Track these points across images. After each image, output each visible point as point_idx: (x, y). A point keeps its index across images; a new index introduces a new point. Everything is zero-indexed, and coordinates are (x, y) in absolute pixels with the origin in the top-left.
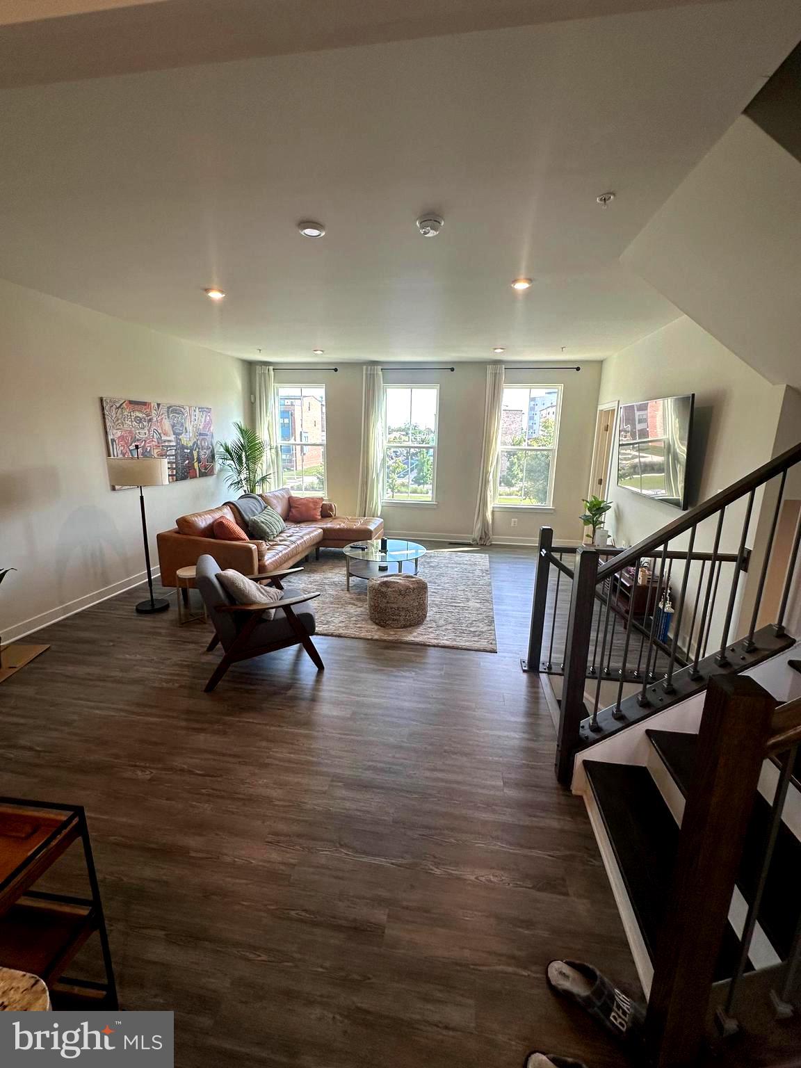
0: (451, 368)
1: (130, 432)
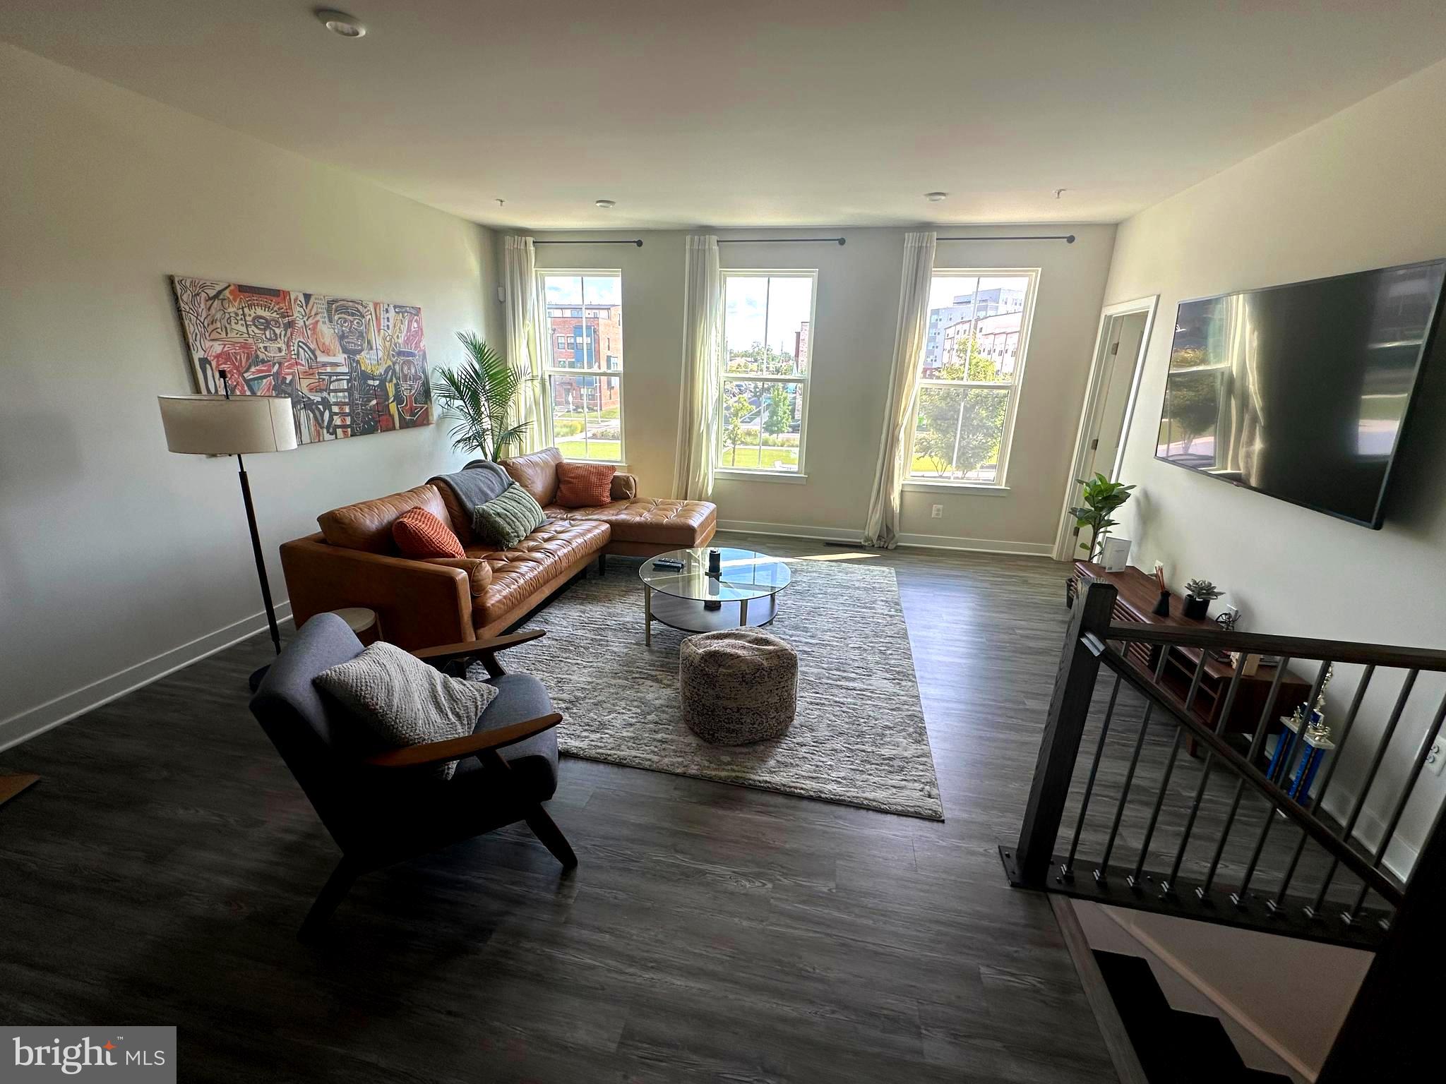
0: (840, 237)
1: (245, 346)
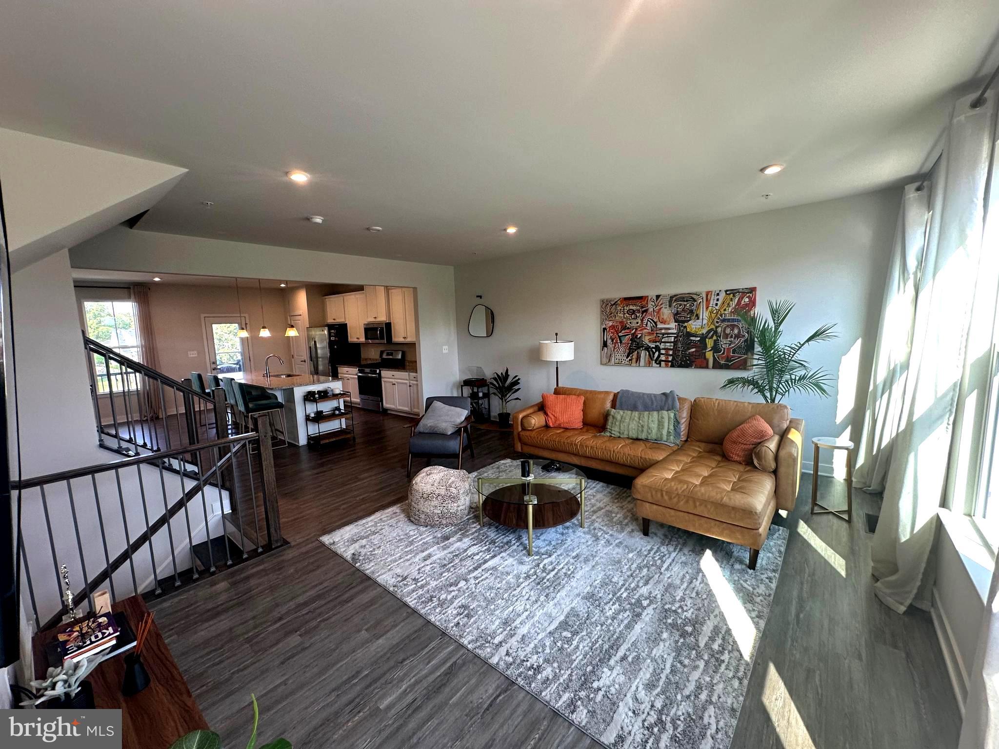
1: (621, 322)
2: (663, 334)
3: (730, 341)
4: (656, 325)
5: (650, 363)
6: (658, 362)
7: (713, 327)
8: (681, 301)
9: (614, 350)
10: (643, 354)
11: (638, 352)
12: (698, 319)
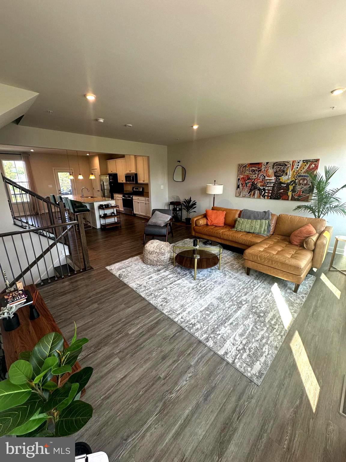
1: (247, 176)
2: (268, 182)
3: (301, 187)
4: (265, 178)
5: (259, 196)
6: (263, 196)
7: (294, 179)
8: (279, 166)
9: (242, 190)
10: (257, 192)
11: (254, 191)
12: (287, 175)
